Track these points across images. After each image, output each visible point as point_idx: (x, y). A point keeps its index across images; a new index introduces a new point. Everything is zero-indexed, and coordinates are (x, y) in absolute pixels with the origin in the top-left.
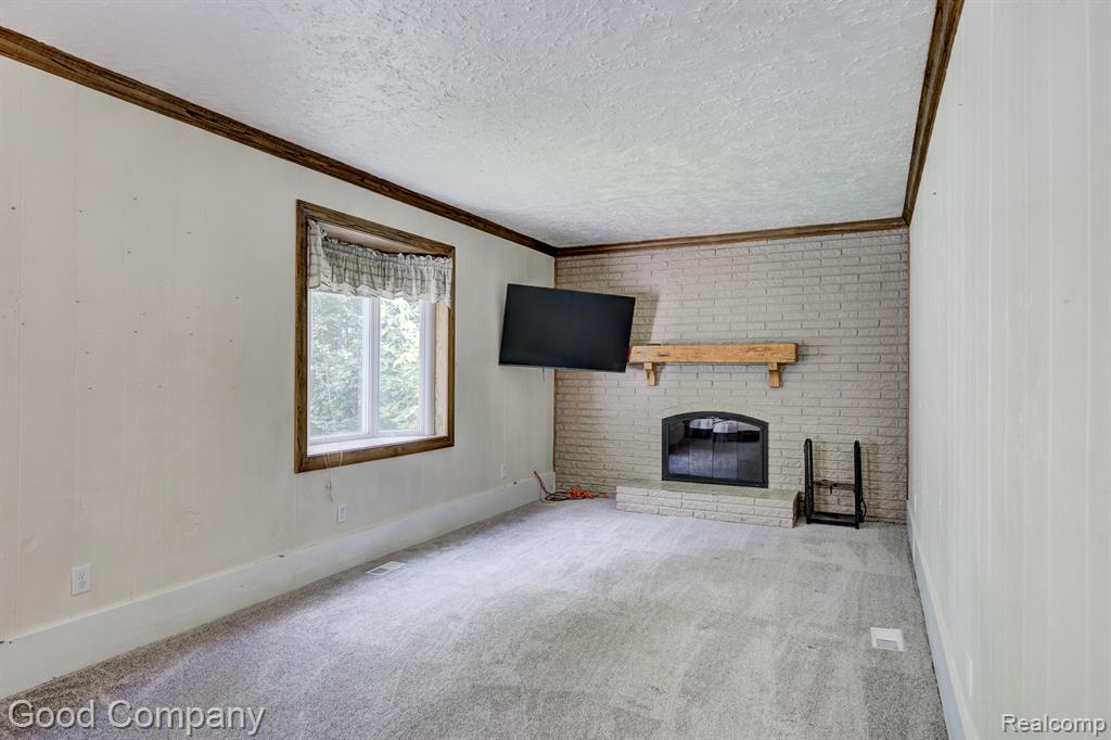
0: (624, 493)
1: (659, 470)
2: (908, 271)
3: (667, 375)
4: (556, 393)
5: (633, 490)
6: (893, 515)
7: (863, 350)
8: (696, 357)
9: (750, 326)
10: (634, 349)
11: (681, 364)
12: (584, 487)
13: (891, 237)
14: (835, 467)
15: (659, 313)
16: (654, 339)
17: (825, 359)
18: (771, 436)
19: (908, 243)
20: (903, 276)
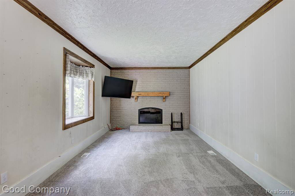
0: (132, 128)
1: (138, 122)
2: (189, 78)
3: (139, 99)
4: (111, 104)
5: (134, 127)
6: (187, 127)
7: (181, 93)
8: (147, 95)
9: (159, 88)
10: (132, 93)
11: (143, 96)
12: (119, 127)
13: (187, 70)
14: (177, 118)
15: (137, 84)
16: (136, 91)
17: (174, 95)
18: (163, 112)
19: (189, 72)
20: (189, 79)
